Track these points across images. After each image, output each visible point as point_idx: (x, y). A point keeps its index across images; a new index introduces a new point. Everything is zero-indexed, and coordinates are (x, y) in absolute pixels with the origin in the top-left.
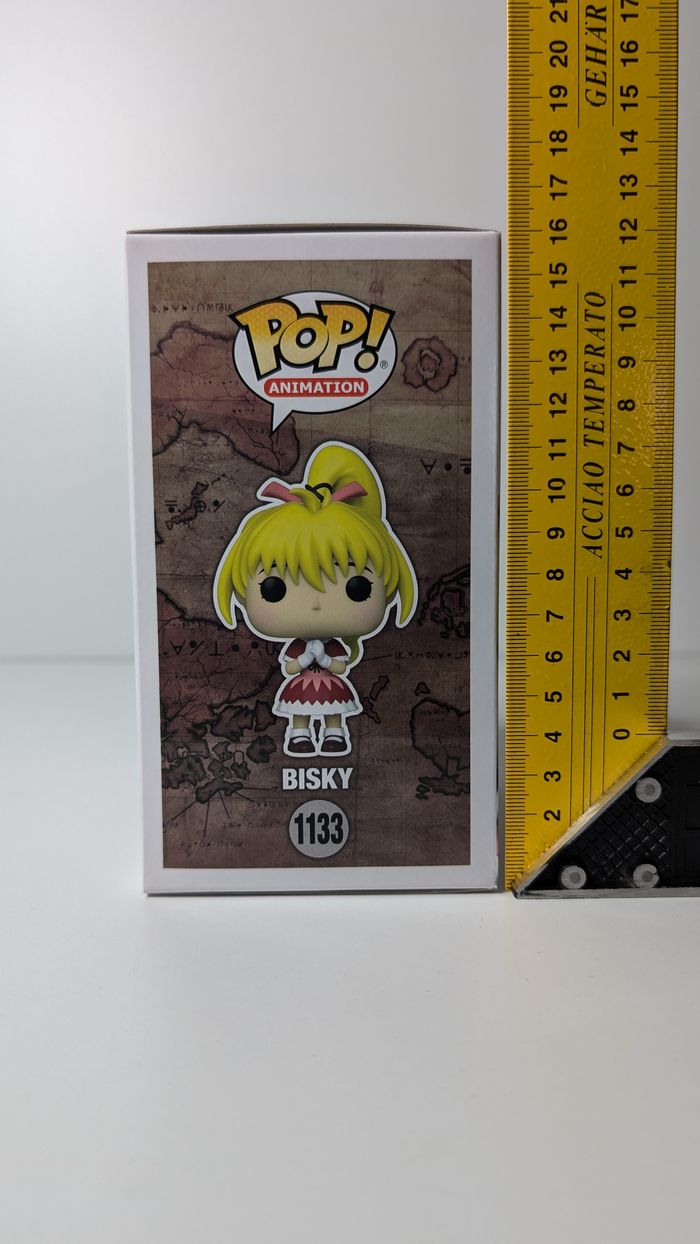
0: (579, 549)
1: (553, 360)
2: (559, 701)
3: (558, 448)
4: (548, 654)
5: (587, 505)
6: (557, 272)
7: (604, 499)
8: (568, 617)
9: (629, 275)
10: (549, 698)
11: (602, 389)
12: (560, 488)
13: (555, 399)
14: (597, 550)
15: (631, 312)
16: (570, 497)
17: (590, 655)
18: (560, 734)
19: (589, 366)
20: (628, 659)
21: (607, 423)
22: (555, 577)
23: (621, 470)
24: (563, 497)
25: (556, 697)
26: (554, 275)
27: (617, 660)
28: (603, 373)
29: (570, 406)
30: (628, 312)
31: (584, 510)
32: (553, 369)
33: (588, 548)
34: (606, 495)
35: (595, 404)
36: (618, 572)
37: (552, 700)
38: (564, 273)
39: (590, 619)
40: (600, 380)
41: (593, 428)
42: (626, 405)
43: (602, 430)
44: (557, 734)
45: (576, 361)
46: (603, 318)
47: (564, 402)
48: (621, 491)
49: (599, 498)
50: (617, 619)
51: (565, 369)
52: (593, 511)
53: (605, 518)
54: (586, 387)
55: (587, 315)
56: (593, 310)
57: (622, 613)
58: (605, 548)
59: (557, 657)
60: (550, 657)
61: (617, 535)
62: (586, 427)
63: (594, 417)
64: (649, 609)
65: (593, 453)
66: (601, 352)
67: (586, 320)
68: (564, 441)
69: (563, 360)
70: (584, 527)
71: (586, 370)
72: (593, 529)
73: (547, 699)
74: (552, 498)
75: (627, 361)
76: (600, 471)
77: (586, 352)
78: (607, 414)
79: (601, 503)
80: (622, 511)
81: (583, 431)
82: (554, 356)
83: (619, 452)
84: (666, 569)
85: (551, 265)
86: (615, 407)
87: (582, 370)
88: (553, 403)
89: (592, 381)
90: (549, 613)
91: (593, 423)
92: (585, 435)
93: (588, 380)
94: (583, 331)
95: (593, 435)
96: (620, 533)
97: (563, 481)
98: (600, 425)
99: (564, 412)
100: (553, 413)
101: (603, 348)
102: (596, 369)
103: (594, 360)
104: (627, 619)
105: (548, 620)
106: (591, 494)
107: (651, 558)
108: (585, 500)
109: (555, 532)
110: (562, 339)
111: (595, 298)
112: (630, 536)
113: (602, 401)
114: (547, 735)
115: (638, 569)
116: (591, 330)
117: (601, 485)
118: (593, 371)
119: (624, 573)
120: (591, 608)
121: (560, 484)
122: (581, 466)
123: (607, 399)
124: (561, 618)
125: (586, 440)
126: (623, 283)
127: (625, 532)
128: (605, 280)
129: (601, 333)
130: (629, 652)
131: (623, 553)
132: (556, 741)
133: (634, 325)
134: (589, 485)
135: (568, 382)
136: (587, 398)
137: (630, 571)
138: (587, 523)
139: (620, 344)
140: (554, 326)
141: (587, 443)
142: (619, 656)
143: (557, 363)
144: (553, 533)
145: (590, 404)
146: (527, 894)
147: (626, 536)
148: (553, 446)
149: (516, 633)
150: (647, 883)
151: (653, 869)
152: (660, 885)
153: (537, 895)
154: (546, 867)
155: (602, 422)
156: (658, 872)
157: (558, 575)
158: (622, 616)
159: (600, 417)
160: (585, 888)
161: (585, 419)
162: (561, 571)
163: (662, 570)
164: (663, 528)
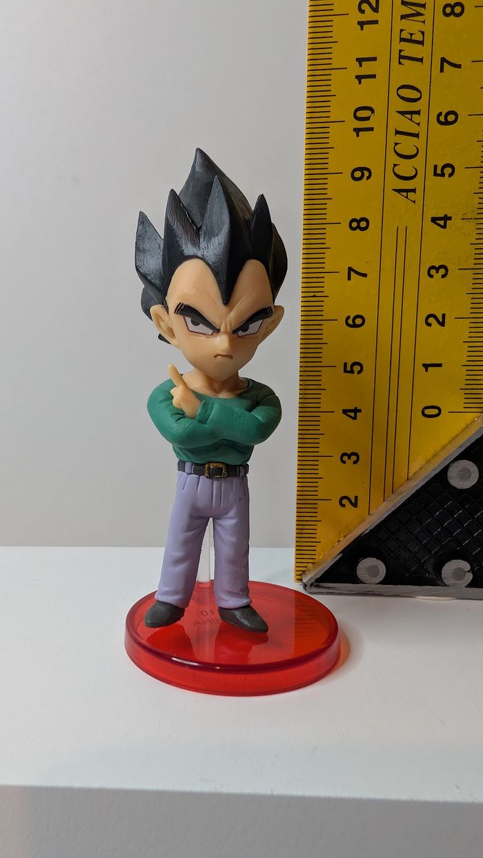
0: (388, 191)
2: (359, 372)
3: (367, 68)
4: (348, 318)
5: (400, 138)
7: (422, 131)
8: (373, 275)
10: (349, 369)
12: (368, 118)
13: (365, 6)
16: (380, 128)
17: (397, 318)
18: (360, 411)
20: (442, 324)
22: (358, 227)
23: (444, 94)
24: (371, 129)
25: (357, 368)
27: (429, 325)
33: (399, 191)
34: (424, 125)
35: (414, 11)
36: (434, 220)
37: (352, 372)
39: (399, 277)
41: (410, 41)
42: (453, 10)
43: (422, 43)
44: (356, 411)
47: (376, 10)
48: (442, 119)
49: (414, 129)
50: (431, 276)
52: (407, 146)
53: (421, 154)
57: (437, 269)
60: (350, 322)
61: (436, 174)
62: (402, 40)
63: (412, 27)
64: (470, 264)
65: (410, 73)
68: (374, 59)
70: (395, 165)
72: (406, 168)
73: (345, 371)
74: (357, 131)
76: (416, 95)
79: (417, 136)
81: (397, 46)
83: (442, 70)
88: (362, 12)
90: (350, 269)
91: (411, 35)
92: (400, 51)
95: (410, 49)
96: (439, 172)
97: (372, 110)
98: (418, 37)
99: (376, 22)
100: (361, 24)
104: (443, 276)
105: (349, 278)
107: (475, 201)
108: (397, 132)
109: (361, 173)
112: (450, 175)
113: (423, 6)
114: (345, 412)
115: (460, 217)
117: (418, 113)
119: (442, 221)
121: (366, 113)
122: (393, 91)
124: (365, 275)
125: (401, 57)
127: (444, 171)
130: (444, 316)
131: (440, 195)
132: (355, 418)
134: (403, 113)
136: (404, 3)
137: (450, 218)
138: (399, 160)
141: (403, 61)
142: (431, 320)
144: (358, 174)
145: (407, 11)
146: (318, 586)
147: (447, 175)
148: (361, 66)
149: (312, 294)
150: (457, 582)
151: (465, 566)
152: (471, 585)
153: (329, 588)
154: (339, 557)
155: (423, 33)
156: (472, 570)
157: (363, 224)
158: (437, 272)
159: (421, 26)
160: (382, 583)
161: (401, 31)
162: (367, 220)
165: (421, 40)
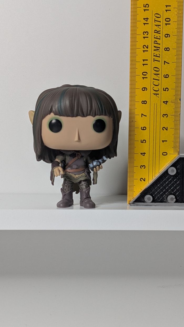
0: (152, 94)
1: (144, 34)
2: (145, 143)
3: (145, 62)
4: (142, 127)
6: (146, 7)
7: (160, 79)
8: (148, 116)
9: (168, 8)
11: (159, 44)
12: (146, 75)
13: (144, 47)
14: (157, 95)
15: (169, 20)
16: (149, 78)
17: (155, 128)
19: (155, 37)
20: (167, 130)
21: (161, 54)
22: (144, 103)
23: (165, 70)
24: (147, 78)
26: (144, 8)
27: (163, 130)
28: (160, 39)
29: (149, 49)
30: (168, 20)
31: (153, 82)
32: (144, 37)
33: (154, 94)
34: (160, 77)
35: (157, 49)
36: (164, 102)
37: (143, 142)
38: (148, 7)
39: (155, 117)
40: (159, 41)
41: (156, 56)
42: (167, 49)
43: (159, 57)
44: (144, 153)
45: (152, 35)
46: (160, 22)
47: (147, 48)
48: (165, 76)
49: (158, 78)
50: (164, 117)
51: (148, 37)
52: (156, 83)
53: (160, 85)
54: (154, 43)
55: (155, 21)
56: (157, 19)
57: (165, 115)
58: (160, 94)
61: (164, 90)
62: (154, 56)
63: (157, 53)
64: (174, 114)
65: (156, 64)
66: (159, 32)
67: (155, 22)
68: (147, 60)
69: (147, 35)
70: (153, 87)
71: (155, 38)
72: (156, 88)
73: (141, 142)
74: (143, 78)
75: (167, 35)
76: (158, 70)
77: (155, 32)
78: (161, 52)
79: (159, 80)
80: (165, 83)
82: (144, 33)
83: (164, 64)
84: (179, 101)
85: (144, 5)
86: (163, 50)
87: (153, 38)
89: (156, 41)
90: (142, 114)
91: (157, 55)
92: (154, 59)
94: (154, 26)
95: (157, 58)
97: (147, 73)
98: (158, 55)
99: (147, 51)
100: (144, 51)
101: (160, 31)
102: (158, 38)
103: (157, 35)
104: (167, 117)
105: (142, 117)
106: (156, 77)
107: (174, 97)
108: (154, 79)
109: (144, 89)
110: (147, 28)
111: (158, 15)
112: (168, 91)
113: (159, 48)
114: (141, 154)
115: (170, 101)
116: (156, 25)
117: (159, 74)
118: (157, 38)
119: (166, 102)
120: (155, 113)
121: (145, 74)
122: (152, 68)
123: (161, 48)
124: (146, 116)
125: (154, 60)
126: (166, 10)
127: (166, 89)
128: (161, 10)
129: (159, 26)
130: (167, 127)
131: (165, 96)
132: (144, 155)
133: (170, 24)
134: (155, 74)
135: (149, 42)
136: (154, 47)
137: (168, 102)
139: (165, 30)
140: (144, 24)
141: (154, 61)
143: (146, 35)
145: (155, 49)
146: (134, 204)
147: (167, 91)
148: (144, 61)
149: (132, 121)
150: (172, 201)
151: (174, 197)
152: (176, 202)
153: (137, 204)
154: (139, 195)
155: (159, 54)
156: (176, 198)
157: (145, 102)
158: (165, 116)
159: (159, 53)
160: (152, 202)
161: (154, 53)
162: (146, 101)
163: (178, 102)
164: (178, 88)
165: (159, 56)
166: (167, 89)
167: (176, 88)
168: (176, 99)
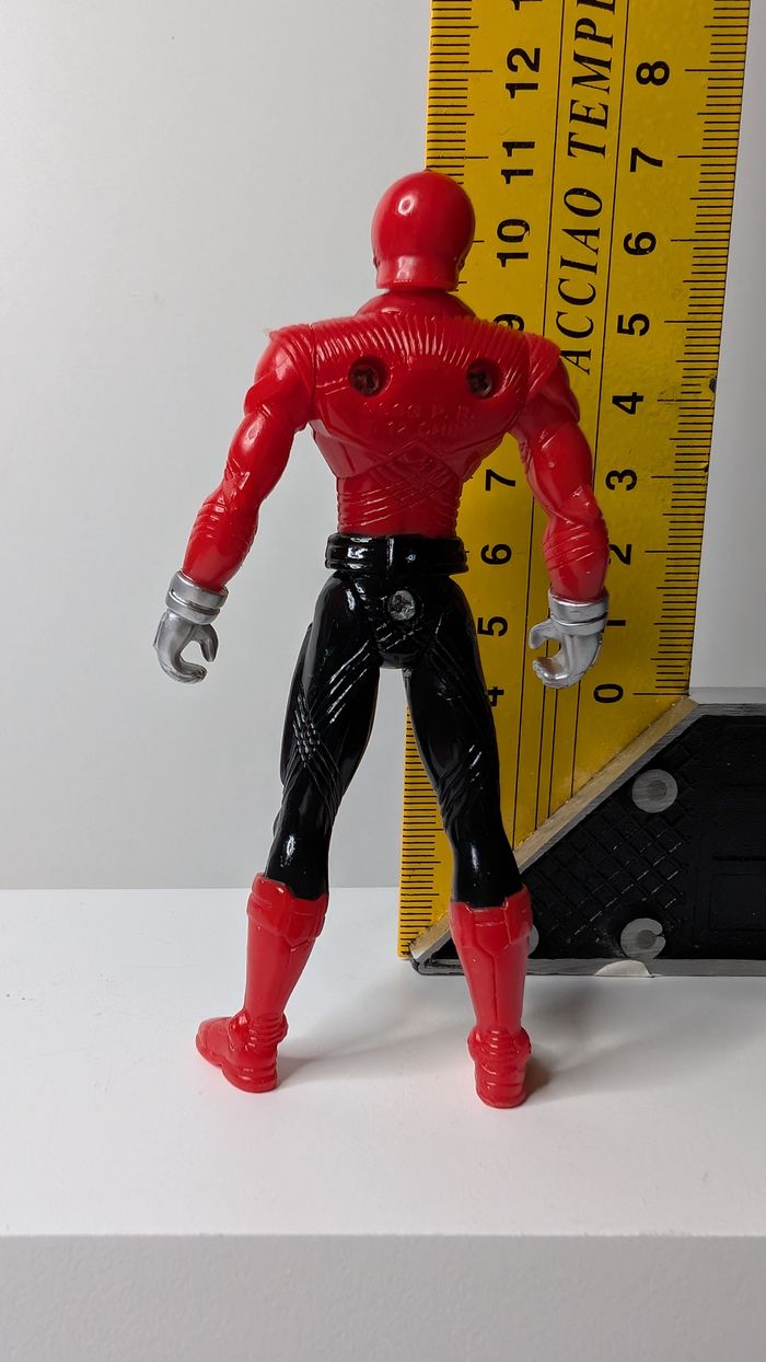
2: (502, 633)
3: (520, 159)
4: (486, 549)
5: (568, 271)
7: (601, 261)
10: (485, 628)
11: (609, 41)
12: (519, 239)
14: (582, 359)
18: (502, 693)
20: (627, 560)
21: (614, 107)
23: (635, 205)
24: (524, 256)
28: (611, 7)
34: (604, 252)
36: (617, 400)
37: (491, 632)
40: (605, 22)
41: (586, 119)
43: (603, 123)
47: (534, 66)
48: (632, 244)
49: (591, 258)
50: (612, 487)
52: (579, 284)
53: (600, 297)
54: (579, 35)
57: (621, 476)
58: (596, 354)
59: (501, 554)
60: (489, 555)
61: (620, 330)
62: (574, 117)
63: (589, 96)
64: (669, 469)
65: (584, 170)
68: (530, 145)
70: (560, 314)
72: (576, 318)
74: (503, 257)
76: (591, 205)
79: (593, 269)
80: (631, 285)
81: (567, 126)
83: (633, 169)
84: (707, 393)
88: (514, 68)
89: (592, 25)
90: (490, 474)
91: (588, 109)
92: (571, 134)
93: (581, 22)
95: (586, 133)
96: (625, 326)
97: (527, 228)
98: (597, 113)
99: (534, 86)
100: (512, 88)
104: (630, 487)
107: (678, 373)
108: (564, 263)
112: (643, 332)
113: (607, 64)
115: (656, 396)
117: (596, 233)
118: (593, 3)
119: (629, 402)
121: (517, 230)
122: (559, 198)
123: (617, 65)
124: (512, 483)
125: (572, 144)
127: (633, 325)
130: (629, 548)
131: (628, 363)
134: (572, 233)
136: (578, 58)
137: (641, 399)
138: (566, 306)
141: (575, 150)
145: (583, 71)
146: (436, 965)
147: (637, 332)
148: (510, 154)
150: (644, 951)
151: (655, 927)
152: (662, 955)
155: (606, 108)
156: (665, 933)
158: (620, 481)
159: (603, 97)
161: (573, 102)
163: (699, 397)
164: (707, 317)
165: (603, 118)
166: (638, 325)
167: (692, 317)
168: (688, 381)
